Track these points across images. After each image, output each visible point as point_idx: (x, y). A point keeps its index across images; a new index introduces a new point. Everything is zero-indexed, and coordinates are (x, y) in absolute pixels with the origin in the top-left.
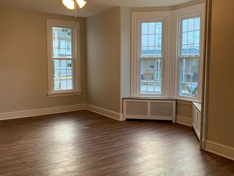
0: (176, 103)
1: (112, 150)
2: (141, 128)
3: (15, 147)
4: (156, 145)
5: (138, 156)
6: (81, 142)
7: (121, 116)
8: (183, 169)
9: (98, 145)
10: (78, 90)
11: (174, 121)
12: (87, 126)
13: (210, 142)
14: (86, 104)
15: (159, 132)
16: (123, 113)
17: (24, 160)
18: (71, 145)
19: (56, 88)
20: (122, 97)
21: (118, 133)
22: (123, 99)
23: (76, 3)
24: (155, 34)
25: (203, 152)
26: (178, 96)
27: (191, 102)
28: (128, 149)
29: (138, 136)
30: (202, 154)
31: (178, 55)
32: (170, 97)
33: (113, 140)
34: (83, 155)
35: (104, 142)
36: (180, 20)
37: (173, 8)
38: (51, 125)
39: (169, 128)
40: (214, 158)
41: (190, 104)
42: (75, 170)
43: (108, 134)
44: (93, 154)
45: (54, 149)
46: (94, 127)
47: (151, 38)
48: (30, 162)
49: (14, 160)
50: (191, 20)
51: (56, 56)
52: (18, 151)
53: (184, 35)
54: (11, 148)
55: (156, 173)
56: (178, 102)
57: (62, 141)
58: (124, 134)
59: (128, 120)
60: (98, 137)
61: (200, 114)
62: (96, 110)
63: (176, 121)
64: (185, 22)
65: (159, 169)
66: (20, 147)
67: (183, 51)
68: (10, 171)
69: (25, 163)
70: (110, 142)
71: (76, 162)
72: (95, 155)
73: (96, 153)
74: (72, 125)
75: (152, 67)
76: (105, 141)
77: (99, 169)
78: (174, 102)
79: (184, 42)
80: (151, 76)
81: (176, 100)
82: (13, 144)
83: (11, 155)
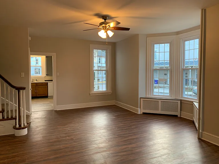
0: (181, 103)
1: (131, 134)
2: (153, 120)
3: (67, 128)
4: (164, 133)
5: (149, 140)
6: (110, 127)
7: (139, 111)
8: (183, 152)
9: (121, 130)
10: (110, 91)
11: (179, 116)
12: (114, 116)
13: (206, 133)
14: (115, 101)
15: (166, 123)
16: (140, 108)
17: (72, 137)
18: (103, 129)
19: (96, 90)
20: (139, 97)
21: (136, 123)
22: (141, 98)
23: (107, 34)
24: (164, 52)
25: (201, 140)
26: (182, 97)
27: (192, 102)
28: (142, 135)
29: (150, 126)
30: (200, 142)
31: (182, 67)
32: (176, 98)
33: (132, 128)
34: (111, 137)
35: (125, 128)
36: (183, 41)
37: (178, 33)
38: (91, 115)
39: (174, 121)
40: (209, 146)
41: (191, 103)
42: (104, 147)
43: (129, 123)
44: (117, 136)
45: (92, 131)
46: (120, 117)
47: (162, 55)
48: (75, 139)
49: (66, 137)
50: (192, 42)
51: (96, 68)
52: (69, 131)
53: (187, 53)
54: (65, 128)
55: (161, 153)
56: (182, 102)
57: (97, 126)
58: (141, 124)
59: (144, 113)
60: (122, 125)
61: (198, 111)
62: (122, 105)
63: (180, 115)
64: (187, 43)
65: (164, 151)
66: (70, 129)
67: (185, 63)
68: (63, 144)
69: (72, 139)
70: (130, 129)
71: (105, 141)
72: (119, 137)
73: (120, 136)
74: (105, 115)
75: (166, 74)
76: (127, 128)
77: (121, 148)
78: (179, 102)
79: (187, 57)
80: (165, 81)
81: (181, 100)
82: (66, 126)
83: (64, 134)
